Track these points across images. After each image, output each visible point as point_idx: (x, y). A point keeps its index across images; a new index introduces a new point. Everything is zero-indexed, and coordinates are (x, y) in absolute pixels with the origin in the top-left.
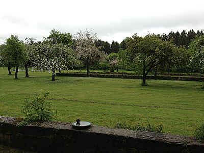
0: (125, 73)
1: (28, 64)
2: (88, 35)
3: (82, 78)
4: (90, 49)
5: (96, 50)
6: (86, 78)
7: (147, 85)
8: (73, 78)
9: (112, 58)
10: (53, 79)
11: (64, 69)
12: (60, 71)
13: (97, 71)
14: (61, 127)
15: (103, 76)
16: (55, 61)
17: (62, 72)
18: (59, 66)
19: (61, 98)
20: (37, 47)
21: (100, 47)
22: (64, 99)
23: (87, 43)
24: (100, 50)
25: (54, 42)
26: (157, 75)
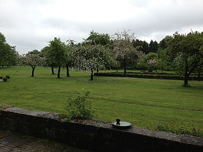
0: (164, 74)
1: (69, 65)
2: (126, 35)
3: (119, 78)
4: (128, 49)
5: (134, 50)
6: (123, 78)
7: (189, 86)
8: (110, 78)
9: (150, 58)
10: (92, 79)
11: (102, 69)
12: (98, 71)
13: (134, 71)
14: (101, 125)
15: (141, 77)
16: (93, 61)
17: (100, 72)
18: (97, 66)
19: (99, 97)
20: (77, 48)
21: (138, 47)
22: (102, 99)
23: (124, 43)
24: (138, 50)
25: (93, 44)
26: (201, 76)
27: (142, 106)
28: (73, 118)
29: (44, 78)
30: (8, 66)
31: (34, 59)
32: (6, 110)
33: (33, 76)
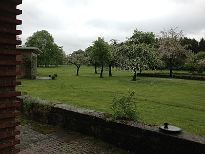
1: (112, 64)
2: (172, 33)
3: (165, 79)
4: (175, 48)
5: (182, 49)
6: (168, 79)
8: (154, 78)
9: (200, 58)
10: (134, 79)
11: (146, 70)
12: (141, 71)
13: (181, 72)
14: (148, 128)
15: (189, 78)
16: (137, 61)
17: (143, 72)
18: (141, 66)
19: (143, 98)
20: (120, 48)
21: (187, 46)
22: (146, 100)
23: (170, 42)
24: (186, 49)
25: (136, 43)
27: (191, 110)
28: (119, 118)
29: (88, 77)
30: (56, 65)
31: (79, 59)
32: (56, 106)
33: (77, 75)
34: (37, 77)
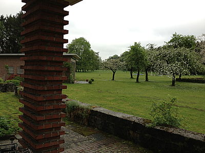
1: (148, 69)
8: (196, 84)
10: (173, 85)
11: (186, 75)
12: (180, 76)
14: (191, 136)
16: (176, 66)
17: (182, 77)
18: (181, 71)
19: (183, 104)
20: (158, 52)
22: (187, 107)
25: (175, 47)
28: (159, 124)
29: (124, 82)
30: (92, 70)
31: (115, 64)
33: (113, 79)
34: (75, 82)
